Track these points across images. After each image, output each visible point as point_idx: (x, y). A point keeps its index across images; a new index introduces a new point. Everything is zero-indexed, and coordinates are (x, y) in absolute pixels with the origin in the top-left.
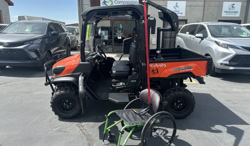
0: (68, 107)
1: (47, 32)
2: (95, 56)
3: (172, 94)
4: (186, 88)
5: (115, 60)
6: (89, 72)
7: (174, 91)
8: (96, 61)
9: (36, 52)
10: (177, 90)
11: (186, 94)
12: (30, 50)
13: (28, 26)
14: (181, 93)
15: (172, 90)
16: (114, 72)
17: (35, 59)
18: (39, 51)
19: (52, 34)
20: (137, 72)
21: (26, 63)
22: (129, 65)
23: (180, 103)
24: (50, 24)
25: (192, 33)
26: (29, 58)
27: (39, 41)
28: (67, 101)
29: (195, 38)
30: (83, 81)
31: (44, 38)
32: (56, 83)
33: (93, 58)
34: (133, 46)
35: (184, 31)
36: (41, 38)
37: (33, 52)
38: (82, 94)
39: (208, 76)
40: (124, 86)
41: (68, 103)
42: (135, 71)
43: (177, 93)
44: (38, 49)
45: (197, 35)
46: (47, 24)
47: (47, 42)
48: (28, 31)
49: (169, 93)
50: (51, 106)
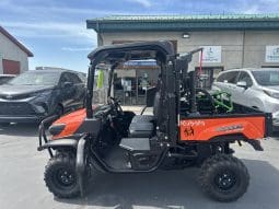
0: (67, 181)
1: (59, 83)
2: (107, 110)
3: (214, 165)
4: (234, 155)
5: (135, 115)
7: (218, 160)
8: (110, 116)
10: (222, 159)
13: (39, 77)
14: (228, 163)
15: (214, 159)
16: (131, 131)
17: (42, 114)
19: (66, 85)
20: (164, 131)
22: (154, 121)
23: (227, 178)
24: (63, 74)
25: (232, 81)
28: (66, 173)
29: (236, 88)
30: (83, 147)
33: (104, 113)
34: (158, 96)
35: (221, 79)
37: (40, 105)
41: (67, 176)
42: (160, 130)
43: (222, 163)
44: (47, 103)
45: (239, 83)
46: (60, 73)
47: (58, 94)
48: (39, 81)
49: (211, 163)
50: (44, 179)
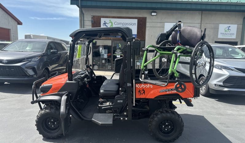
0: (53, 126)
1: (46, 51)
2: (84, 75)
3: (159, 116)
5: (106, 79)
6: (75, 91)
7: (162, 112)
8: (86, 79)
9: (33, 69)
10: (165, 112)
11: (173, 116)
12: (27, 68)
13: (29, 44)
14: (169, 115)
15: (160, 112)
16: (101, 91)
17: (32, 76)
18: (36, 68)
19: (51, 52)
20: (125, 92)
21: (22, 80)
22: (119, 84)
23: (168, 126)
24: (50, 43)
26: (26, 75)
27: (37, 58)
28: (52, 120)
29: (190, 59)
30: (65, 101)
31: (42, 56)
32: (43, 102)
33: (81, 77)
36: (40, 56)
37: (31, 69)
38: (63, 115)
39: (196, 98)
40: (111, 106)
41: (53, 123)
42: (122, 91)
43: (164, 115)
44: (36, 67)
46: (47, 43)
47: (45, 60)
48: (29, 49)
49: (157, 115)
50: (36, 125)
